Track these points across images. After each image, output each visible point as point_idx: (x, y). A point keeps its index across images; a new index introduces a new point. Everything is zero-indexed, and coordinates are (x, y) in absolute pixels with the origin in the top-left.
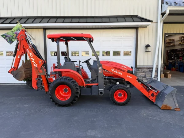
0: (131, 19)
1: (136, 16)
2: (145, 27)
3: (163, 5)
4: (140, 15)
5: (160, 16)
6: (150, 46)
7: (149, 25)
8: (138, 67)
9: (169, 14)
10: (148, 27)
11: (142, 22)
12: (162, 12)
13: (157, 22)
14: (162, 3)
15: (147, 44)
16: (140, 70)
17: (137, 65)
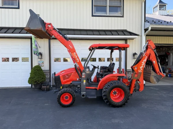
0: (122, 32)
1: (126, 31)
2: (132, 39)
3: (145, 23)
4: (128, 30)
5: (143, 31)
6: (137, 54)
7: (135, 38)
8: (127, 71)
9: (151, 30)
10: (134, 39)
11: (131, 35)
12: (145, 28)
13: (141, 36)
14: (145, 22)
15: (134, 53)
16: (129, 73)
17: (127, 69)
